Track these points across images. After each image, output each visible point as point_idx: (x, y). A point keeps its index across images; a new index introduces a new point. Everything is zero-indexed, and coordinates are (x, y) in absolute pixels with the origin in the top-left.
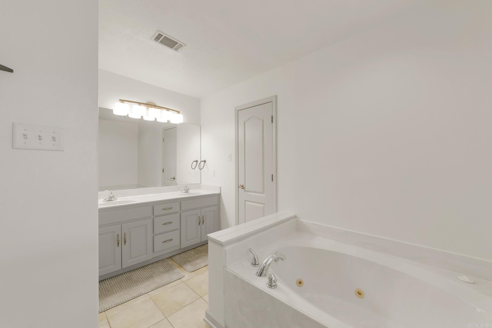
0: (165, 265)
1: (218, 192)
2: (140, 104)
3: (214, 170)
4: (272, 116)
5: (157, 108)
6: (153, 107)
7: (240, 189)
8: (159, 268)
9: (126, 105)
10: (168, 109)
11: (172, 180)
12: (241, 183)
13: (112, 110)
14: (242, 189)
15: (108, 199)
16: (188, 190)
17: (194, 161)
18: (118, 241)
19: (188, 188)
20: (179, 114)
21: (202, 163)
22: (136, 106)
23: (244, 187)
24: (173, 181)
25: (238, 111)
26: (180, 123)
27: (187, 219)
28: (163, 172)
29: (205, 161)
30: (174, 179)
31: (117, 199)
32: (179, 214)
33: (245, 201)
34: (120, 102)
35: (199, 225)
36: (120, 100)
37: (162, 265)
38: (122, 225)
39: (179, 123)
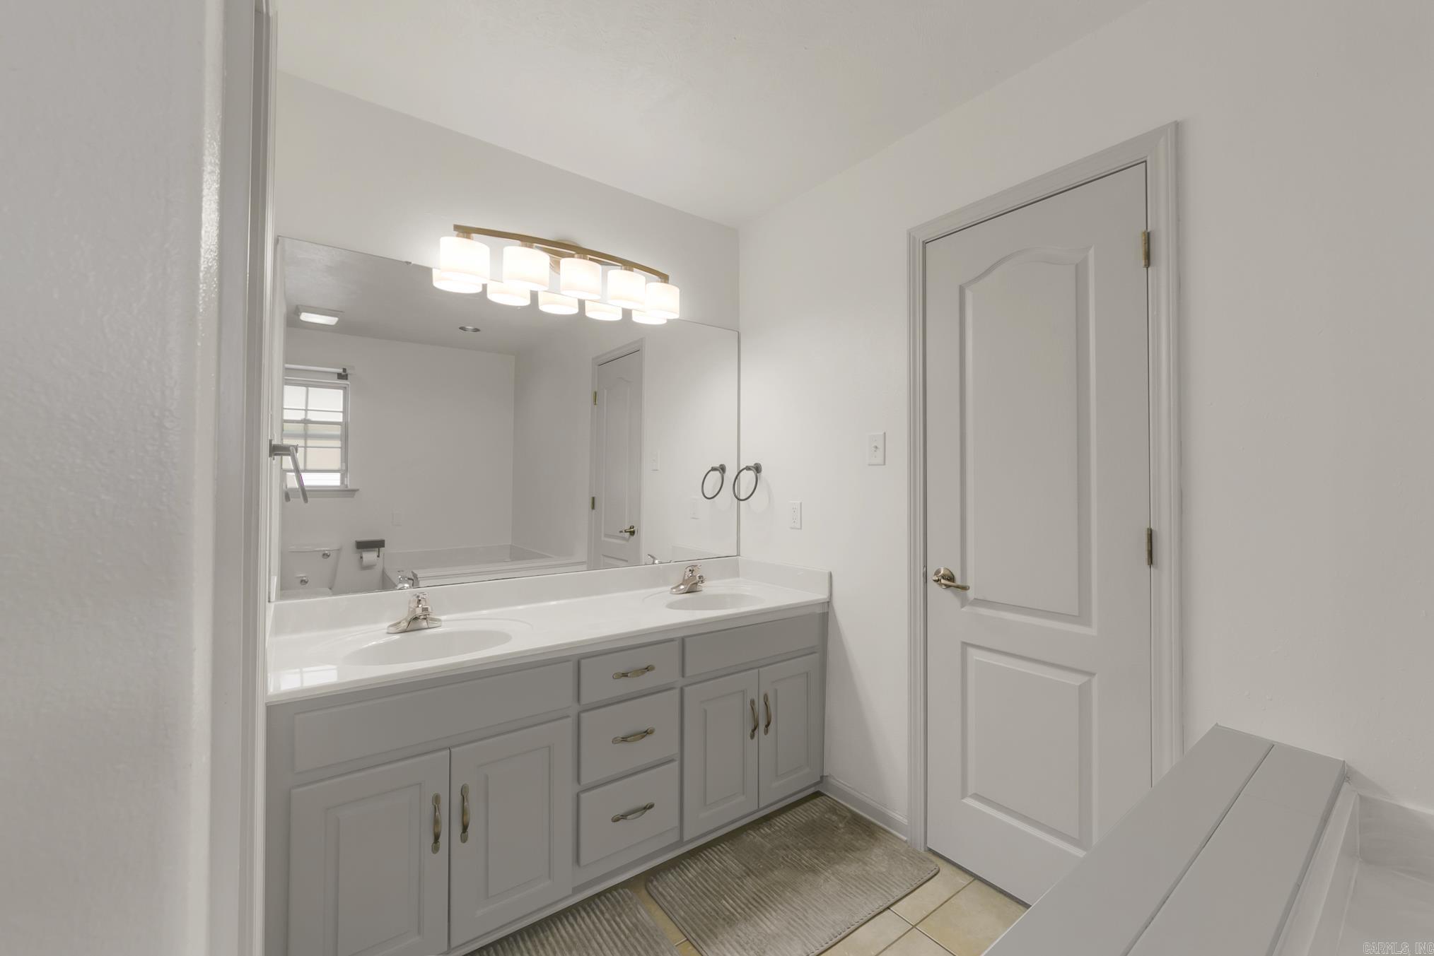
0: (627, 932)
1: (814, 594)
2: (528, 241)
3: (801, 504)
4: (1148, 238)
5: (591, 259)
6: (576, 256)
7: (932, 586)
8: (604, 946)
9: (478, 248)
10: (628, 265)
11: (624, 539)
12: (941, 562)
13: (427, 272)
14: (948, 594)
15: (404, 625)
16: (696, 584)
17: (714, 469)
18: (436, 822)
19: (700, 577)
20: (668, 283)
21: (747, 477)
22: (514, 251)
23: (958, 582)
24: (628, 540)
25: (925, 243)
26: (669, 321)
27: (705, 711)
28: (593, 507)
29: (757, 469)
30: (632, 533)
31: (439, 624)
32: (676, 692)
33: (965, 645)
34: (458, 236)
35: (752, 737)
36: (457, 228)
37: (615, 932)
38: (452, 750)
39: (665, 322)
